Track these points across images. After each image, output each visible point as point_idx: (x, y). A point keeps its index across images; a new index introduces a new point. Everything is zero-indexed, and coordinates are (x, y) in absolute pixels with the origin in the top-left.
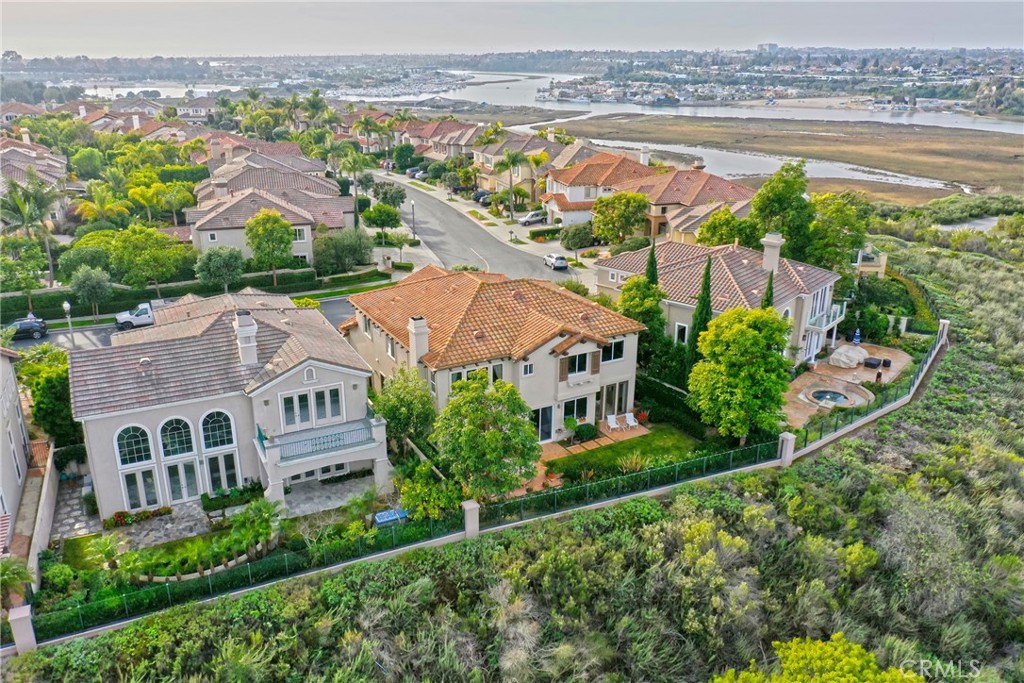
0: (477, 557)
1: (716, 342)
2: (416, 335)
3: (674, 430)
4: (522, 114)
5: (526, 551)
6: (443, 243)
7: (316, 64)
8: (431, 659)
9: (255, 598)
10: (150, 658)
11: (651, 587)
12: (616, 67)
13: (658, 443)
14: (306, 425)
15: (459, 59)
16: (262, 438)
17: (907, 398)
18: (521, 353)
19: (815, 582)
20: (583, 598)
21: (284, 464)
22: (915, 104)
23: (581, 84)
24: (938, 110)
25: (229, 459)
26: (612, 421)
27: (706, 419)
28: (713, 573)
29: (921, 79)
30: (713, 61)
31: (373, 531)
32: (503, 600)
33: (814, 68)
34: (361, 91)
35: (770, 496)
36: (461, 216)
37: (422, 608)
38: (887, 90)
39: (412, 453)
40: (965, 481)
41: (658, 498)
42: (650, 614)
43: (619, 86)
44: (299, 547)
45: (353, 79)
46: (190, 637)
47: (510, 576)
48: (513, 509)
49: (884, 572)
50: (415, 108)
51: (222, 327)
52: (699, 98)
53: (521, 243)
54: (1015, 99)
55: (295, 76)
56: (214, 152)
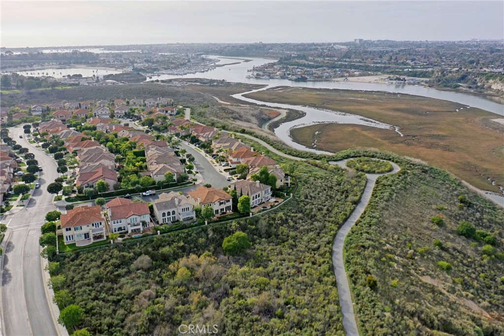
1: (241, 200)
2: (199, 200)
4: (240, 87)
5: (213, 226)
6: (203, 172)
7: (146, 51)
8: (201, 236)
9: (182, 231)
12: (284, 56)
13: (234, 214)
16: (180, 214)
17: (276, 208)
18: (214, 202)
20: (219, 231)
21: (183, 217)
22: (405, 81)
23: (267, 68)
25: (175, 217)
26: (228, 211)
27: (239, 211)
29: (412, 67)
31: (194, 225)
32: (209, 231)
34: (169, 71)
38: (396, 73)
39: (199, 215)
40: (275, 219)
43: (283, 68)
44: (185, 226)
45: (165, 64)
46: (176, 234)
47: (210, 229)
48: (211, 222)
49: (257, 229)
50: (193, 84)
51: (173, 199)
52: (316, 77)
53: (222, 172)
54: (446, 79)
55: (138, 61)
56: (145, 146)
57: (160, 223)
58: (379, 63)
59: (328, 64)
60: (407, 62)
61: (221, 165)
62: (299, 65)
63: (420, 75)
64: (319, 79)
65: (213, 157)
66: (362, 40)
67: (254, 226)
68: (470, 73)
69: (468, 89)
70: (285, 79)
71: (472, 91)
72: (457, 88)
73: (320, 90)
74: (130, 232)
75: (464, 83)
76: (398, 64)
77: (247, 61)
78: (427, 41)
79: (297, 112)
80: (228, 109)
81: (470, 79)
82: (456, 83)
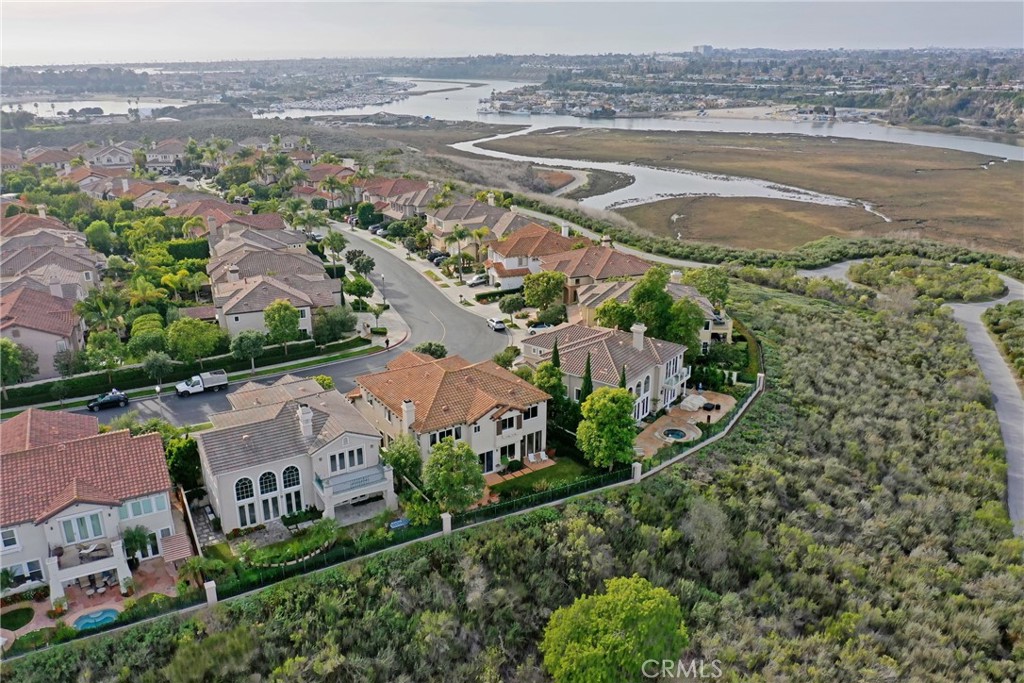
0: (451, 545)
1: (590, 410)
2: (407, 412)
3: (571, 461)
4: (466, 129)
5: (479, 540)
6: (408, 306)
7: (256, 71)
8: (430, 600)
9: (331, 572)
10: (283, 604)
11: (549, 558)
12: (555, 74)
13: (561, 470)
14: (343, 471)
15: (400, 64)
16: (319, 481)
17: (722, 434)
18: (472, 420)
19: (644, 551)
20: (511, 564)
21: (335, 496)
22: (835, 114)
23: (522, 94)
24: (855, 120)
25: (297, 494)
26: (531, 457)
27: (587, 457)
28: (584, 548)
29: (842, 88)
30: (648, 69)
31: (391, 533)
32: (466, 567)
33: (744, 76)
34: (304, 104)
35: (624, 502)
36: (419, 276)
37: (422, 574)
38: (810, 100)
39: (409, 486)
40: (744, 488)
41: (556, 506)
42: (548, 572)
43: (558, 95)
44: (349, 543)
45: (295, 90)
46: (301, 594)
47: (471, 555)
48: (471, 516)
49: (684, 544)
50: (360, 124)
51: (287, 412)
52: (634, 109)
53: (470, 305)
54: (925, 109)
55: (236, 86)
56: (211, 227)
57: (227, 529)
58: (766, 82)
59: (655, 86)
60: (828, 77)
61: (463, 283)
62: (590, 89)
63: (862, 102)
64: (642, 112)
65: (431, 260)
66: (710, 47)
67: (668, 532)
68: (977, 94)
69: (980, 127)
70: (563, 114)
71: (992, 131)
72: (955, 126)
73: (650, 132)
74: (56, 593)
75: (965, 116)
76: (808, 83)
77: (474, 85)
78: (842, 49)
79: (612, 174)
80: (451, 162)
81: (978, 108)
82: (948, 117)
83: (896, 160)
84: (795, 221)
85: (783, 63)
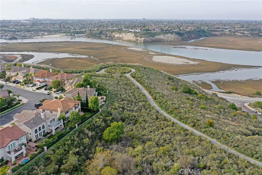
0: (80, 129)
1: (91, 101)
3: (88, 112)
11: (96, 126)
13: (86, 114)
14: (52, 123)
17: (108, 102)
22: (75, 36)
24: (80, 37)
28: (101, 123)
29: (74, 29)
30: (21, 25)
33: (49, 27)
35: (101, 115)
36: (14, 87)
37: (79, 135)
41: (91, 119)
53: (35, 91)
59: (25, 30)
60: (70, 27)
61: (29, 86)
62: (5, 31)
63: (80, 33)
65: (14, 83)
66: (34, 18)
67: (110, 117)
69: (106, 38)
70: (1, 39)
72: (101, 37)
76: (66, 28)
79: (27, 55)
81: (104, 33)
82: (99, 35)
83: (93, 46)
84: (79, 62)
85: (57, 23)
